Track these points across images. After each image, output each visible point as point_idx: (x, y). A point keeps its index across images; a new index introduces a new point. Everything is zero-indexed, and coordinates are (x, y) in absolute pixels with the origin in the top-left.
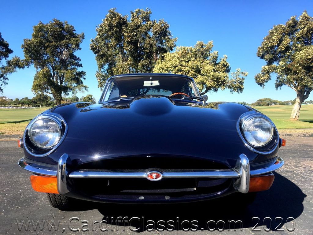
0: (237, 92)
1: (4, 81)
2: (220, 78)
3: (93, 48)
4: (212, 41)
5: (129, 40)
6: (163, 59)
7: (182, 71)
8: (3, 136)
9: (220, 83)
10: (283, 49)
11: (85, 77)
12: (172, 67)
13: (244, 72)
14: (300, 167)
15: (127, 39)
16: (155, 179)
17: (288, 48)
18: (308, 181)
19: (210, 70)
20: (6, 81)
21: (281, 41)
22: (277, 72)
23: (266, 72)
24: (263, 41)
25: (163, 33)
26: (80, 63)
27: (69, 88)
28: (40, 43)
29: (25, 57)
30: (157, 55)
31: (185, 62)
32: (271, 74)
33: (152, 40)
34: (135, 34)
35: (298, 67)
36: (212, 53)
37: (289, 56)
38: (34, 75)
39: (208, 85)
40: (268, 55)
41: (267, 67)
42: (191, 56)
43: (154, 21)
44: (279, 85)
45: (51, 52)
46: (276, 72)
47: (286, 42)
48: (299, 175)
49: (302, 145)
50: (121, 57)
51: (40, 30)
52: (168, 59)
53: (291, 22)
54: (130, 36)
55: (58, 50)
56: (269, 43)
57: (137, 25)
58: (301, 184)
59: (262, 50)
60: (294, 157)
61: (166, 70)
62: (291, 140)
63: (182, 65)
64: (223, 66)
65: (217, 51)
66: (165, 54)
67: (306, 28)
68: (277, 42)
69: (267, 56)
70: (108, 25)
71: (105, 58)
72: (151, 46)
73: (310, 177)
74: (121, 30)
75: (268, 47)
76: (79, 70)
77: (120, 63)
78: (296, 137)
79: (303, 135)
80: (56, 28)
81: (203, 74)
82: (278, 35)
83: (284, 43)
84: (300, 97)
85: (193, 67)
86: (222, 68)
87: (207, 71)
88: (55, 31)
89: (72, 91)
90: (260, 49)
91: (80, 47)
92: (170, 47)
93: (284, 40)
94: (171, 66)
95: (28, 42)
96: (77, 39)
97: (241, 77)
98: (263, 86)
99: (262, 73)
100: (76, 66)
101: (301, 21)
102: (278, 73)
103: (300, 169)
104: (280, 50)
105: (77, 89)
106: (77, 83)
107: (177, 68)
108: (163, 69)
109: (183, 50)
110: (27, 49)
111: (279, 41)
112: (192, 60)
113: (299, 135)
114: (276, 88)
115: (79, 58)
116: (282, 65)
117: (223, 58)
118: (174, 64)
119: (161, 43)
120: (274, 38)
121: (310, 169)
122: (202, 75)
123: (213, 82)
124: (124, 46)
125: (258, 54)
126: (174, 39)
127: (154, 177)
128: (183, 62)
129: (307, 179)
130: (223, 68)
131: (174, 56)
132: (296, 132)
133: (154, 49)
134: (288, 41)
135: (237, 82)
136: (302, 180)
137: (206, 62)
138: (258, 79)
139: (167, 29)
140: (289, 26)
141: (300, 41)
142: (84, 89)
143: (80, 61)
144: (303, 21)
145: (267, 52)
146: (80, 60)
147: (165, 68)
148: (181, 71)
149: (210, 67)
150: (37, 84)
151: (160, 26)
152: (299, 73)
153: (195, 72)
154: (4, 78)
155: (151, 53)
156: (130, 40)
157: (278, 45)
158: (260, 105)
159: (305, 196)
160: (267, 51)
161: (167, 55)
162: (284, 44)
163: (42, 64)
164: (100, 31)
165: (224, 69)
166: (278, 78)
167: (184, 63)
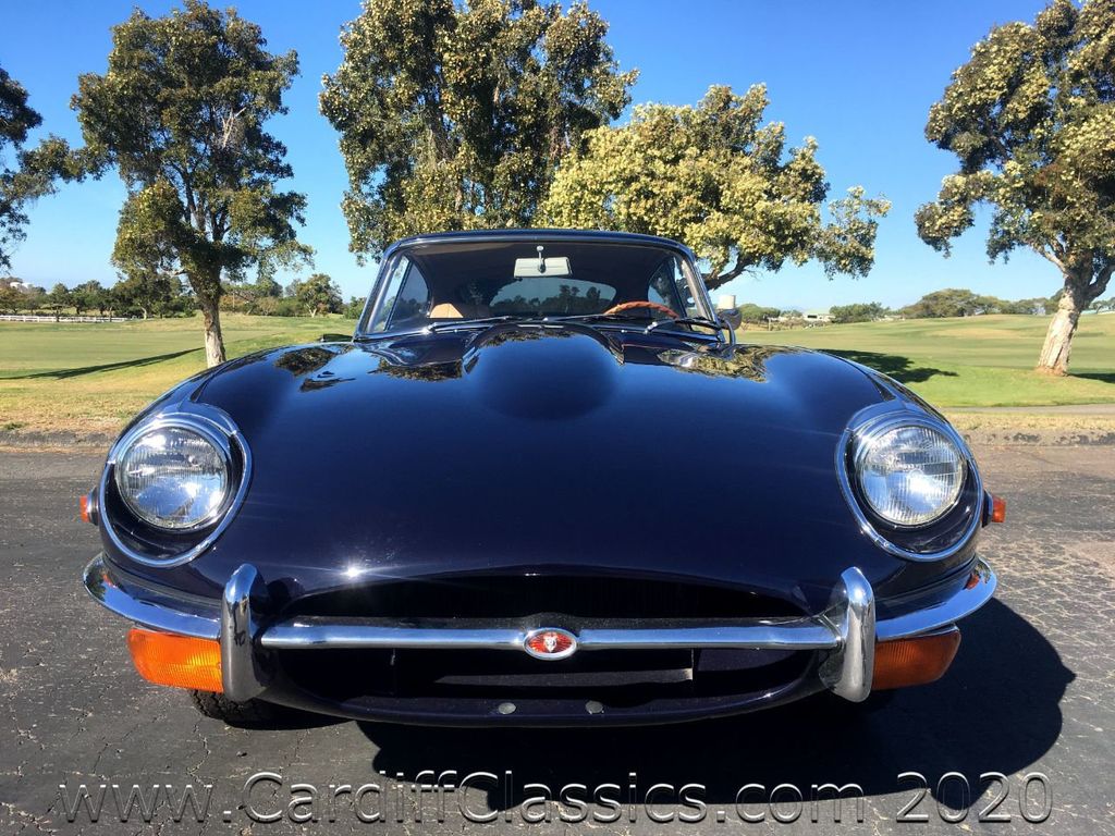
0: (850, 271)
1: (13, 226)
2: (788, 224)
3: (330, 110)
4: (764, 84)
5: (461, 79)
6: (584, 150)
7: (654, 195)
8: (17, 434)
9: (786, 241)
10: (1021, 116)
11: (303, 215)
12: (616, 181)
13: (875, 200)
14: (1061, 563)
15: (454, 76)
16: (554, 651)
17: (1038, 112)
18: (1084, 619)
19: (753, 194)
20: (22, 226)
21: (1014, 83)
22: (996, 199)
23: (956, 198)
24: (949, 83)
25: (585, 54)
26: (284, 162)
27: (247, 254)
28: (140, 88)
29: (86, 139)
30: (563, 135)
31: (666, 163)
32: (975, 207)
33: (545, 79)
34: (484, 58)
35: (1071, 182)
36: (763, 130)
37: (1043, 141)
38: (121, 207)
39: (745, 246)
40: (966, 134)
41: (960, 180)
42: (685, 140)
43: (553, 7)
44: (1000, 245)
45: (180, 124)
46: (992, 200)
47: (1034, 87)
48: (1053, 596)
49: (1074, 474)
50: (434, 144)
51: (137, 39)
52: (602, 152)
53: (1056, 14)
54: (464, 65)
55: (205, 112)
56: (972, 91)
57: (489, 23)
58: (1059, 632)
59: (945, 117)
60: (1042, 524)
61: (594, 193)
62: (1035, 457)
63: (652, 175)
64: (800, 179)
65: (781, 124)
66: (592, 132)
67: (1105, 40)
68: (1003, 88)
69: (964, 140)
70: (384, 24)
71: (373, 146)
72: (542, 103)
73: (1091, 606)
74: (430, 41)
75: (965, 106)
76: (282, 187)
77: (428, 164)
78: (1053, 444)
79: (1078, 439)
80: (197, 33)
81: (729, 209)
82: (1005, 62)
83: (1028, 93)
84: (1075, 292)
85: (695, 182)
86: (796, 185)
87: (744, 196)
88: (191, 45)
89: (256, 267)
90: (937, 112)
91: (284, 105)
92: (611, 103)
93: (1028, 81)
94: (615, 177)
95: (95, 87)
96: (271, 74)
97: (864, 217)
98: (943, 248)
99: (942, 203)
100: (269, 173)
101: (1088, 12)
102: (999, 201)
103: (1058, 571)
104: (1011, 117)
105: (273, 259)
106: (275, 237)
107: (635, 186)
108: (584, 187)
109: (657, 118)
110: (90, 111)
111: (1009, 86)
112: (691, 157)
113: (1063, 438)
114: (988, 258)
115: (278, 145)
116: (1013, 173)
117: (798, 147)
118: (625, 169)
119: (579, 90)
120: (990, 72)
121: (1092, 572)
122: (724, 212)
123: (763, 238)
124: (442, 102)
125: (932, 132)
126: (625, 76)
127: (551, 648)
128: (658, 163)
129: (1080, 611)
130: (802, 186)
131: (625, 142)
132: (1054, 428)
133: (552, 112)
134: (1042, 85)
135: (849, 236)
136: (1065, 614)
137: (739, 164)
138: (927, 225)
139: (597, 37)
140: (1049, 29)
141: (1084, 85)
142: (298, 258)
143: (284, 155)
144: (1095, 10)
145: (963, 126)
146: (284, 152)
147: (592, 184)
148: (649, 195)
149: (753, 180)
150: (130, 239)
151: (572, 27)
152: (1072, 205)
153: (698, 198)
154: (11, 216)
155: (541, 126)
156: (464, 81)
157: (1005, 100)
158: (932, 315)
159: (1071, 676)
160: (964, 120)
161: (600, 137)
162: (1027, 97)
163: (146, 166)
164: (355, 44)
165: (804, 190)
166: (999, 220)
167: (659, 167)
